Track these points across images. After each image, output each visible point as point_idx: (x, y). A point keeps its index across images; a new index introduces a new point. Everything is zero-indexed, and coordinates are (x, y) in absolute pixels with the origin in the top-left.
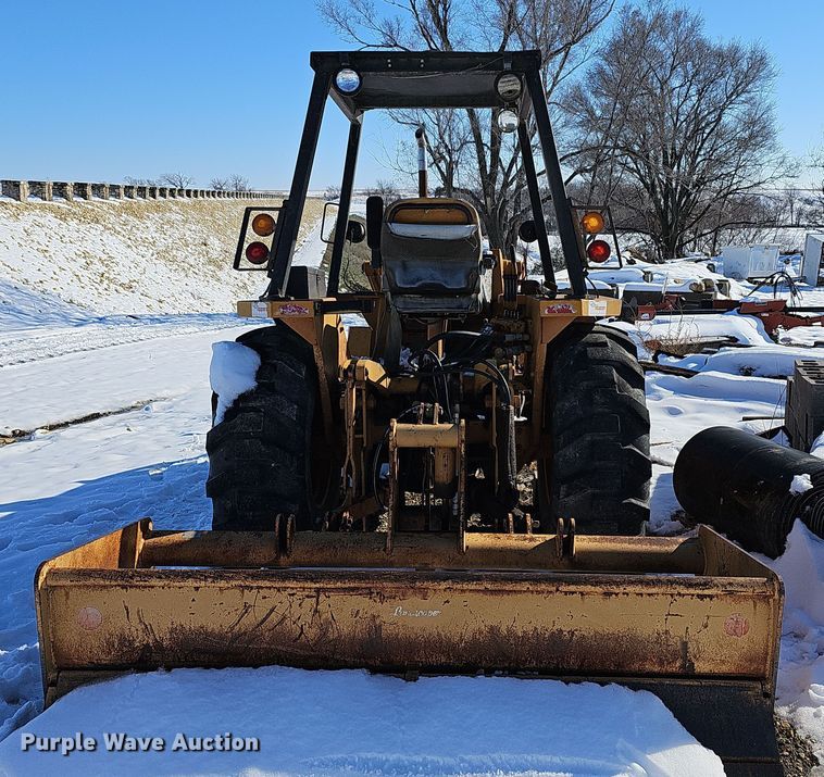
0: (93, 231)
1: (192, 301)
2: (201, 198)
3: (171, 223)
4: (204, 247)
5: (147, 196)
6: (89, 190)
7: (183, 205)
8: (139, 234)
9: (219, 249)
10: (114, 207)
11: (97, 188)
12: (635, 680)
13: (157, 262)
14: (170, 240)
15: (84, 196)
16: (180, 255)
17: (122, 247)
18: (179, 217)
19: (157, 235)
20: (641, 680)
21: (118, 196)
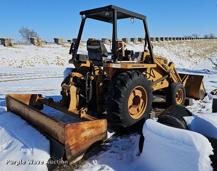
0: (161, 48)
1: (179, 65)
2: (194, 40)
3: (182, 46)
4: (189, 52)
5: (179, 40)
6: (164, 39)
7: (188, 42)
8: (172, 49)
9: (193, 53)
10: (168, 43)
11: (166, 39)
12: (48, 136)
13: (174, 55)
14: (180, 51)
15: (162, 40)
16: (181, 54)
17: (166, 52)
18: (185, 45)
19: (177, 49)
20: (49, 137)
21: (171, 40)
